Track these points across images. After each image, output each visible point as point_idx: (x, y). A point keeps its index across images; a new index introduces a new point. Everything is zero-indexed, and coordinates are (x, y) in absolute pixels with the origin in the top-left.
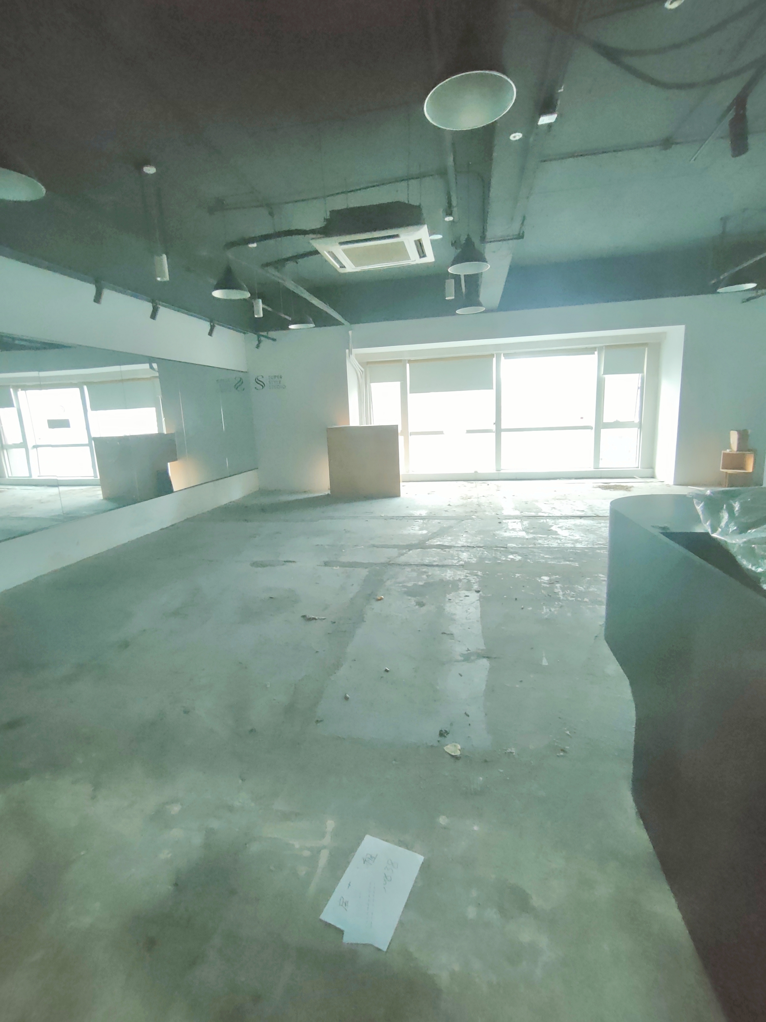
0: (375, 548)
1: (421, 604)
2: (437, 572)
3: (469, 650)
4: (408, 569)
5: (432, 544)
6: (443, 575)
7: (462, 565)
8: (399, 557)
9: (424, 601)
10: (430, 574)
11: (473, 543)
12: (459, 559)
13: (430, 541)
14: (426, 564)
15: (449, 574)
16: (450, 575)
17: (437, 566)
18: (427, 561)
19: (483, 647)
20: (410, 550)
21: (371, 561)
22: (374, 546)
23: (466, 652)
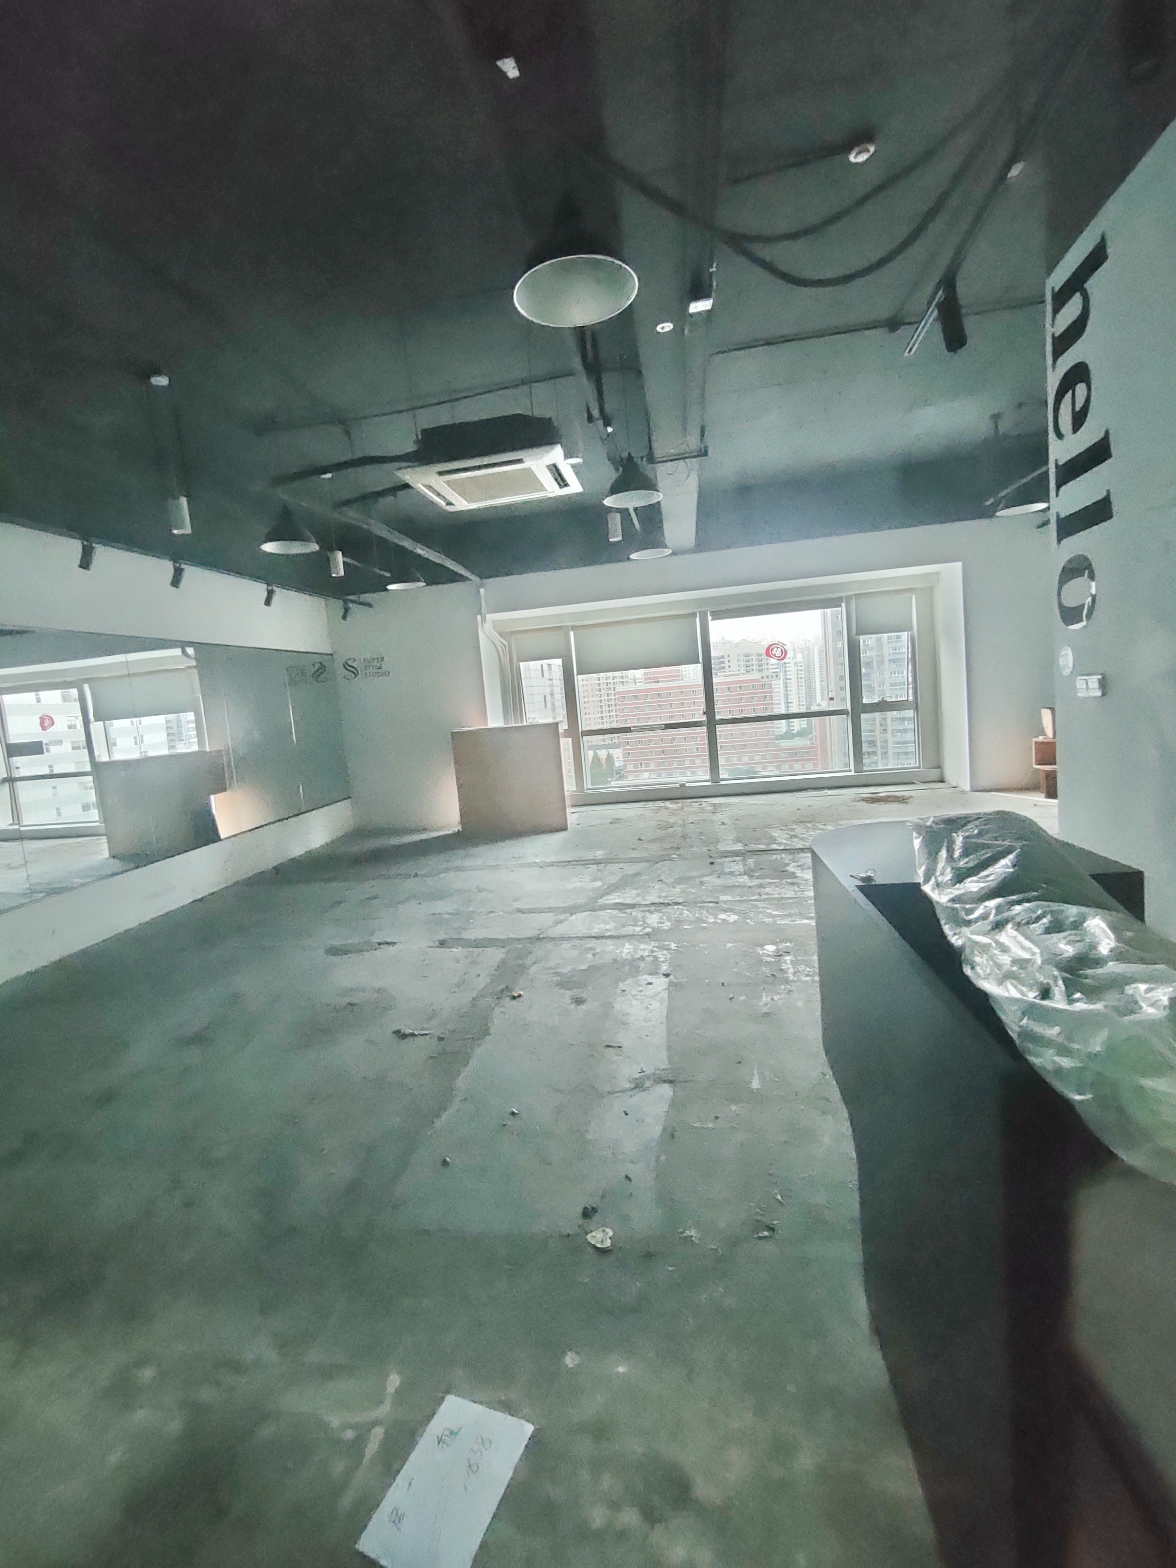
0: (520, 915)
1: (579, 1001)
2: (609, 946)
3: (643, 1072)
4: (566, 945)
5: (606, 902)
6: (618, 951)
7: (648, 934)
8: (555, 926)
9: (584, 996)
10: (598, 950)
11: (669, 898)
12: (645, 925)
13: (605, 898)
14: (595, 935)
15: (628, 949)
16: (629, 951)
17: (610, 937)
18: (596, 931)
19: (665, 1065)
20: (572, 914)
21: (512, 936)
22: (520, 911)
23: (638, 1075)
